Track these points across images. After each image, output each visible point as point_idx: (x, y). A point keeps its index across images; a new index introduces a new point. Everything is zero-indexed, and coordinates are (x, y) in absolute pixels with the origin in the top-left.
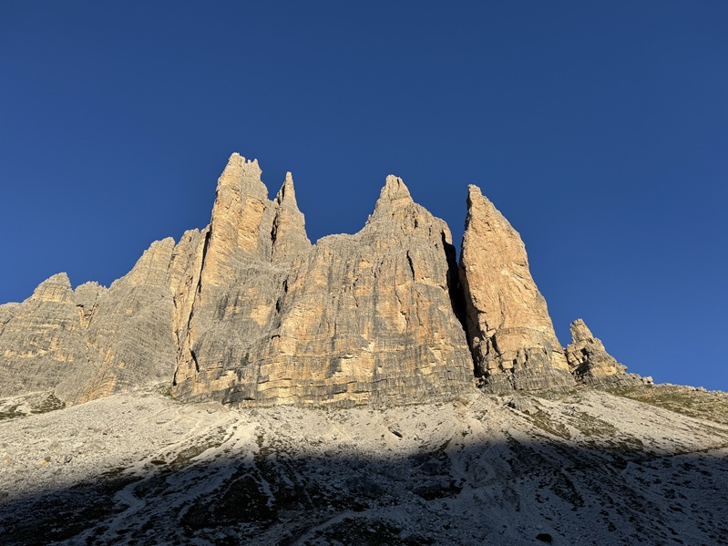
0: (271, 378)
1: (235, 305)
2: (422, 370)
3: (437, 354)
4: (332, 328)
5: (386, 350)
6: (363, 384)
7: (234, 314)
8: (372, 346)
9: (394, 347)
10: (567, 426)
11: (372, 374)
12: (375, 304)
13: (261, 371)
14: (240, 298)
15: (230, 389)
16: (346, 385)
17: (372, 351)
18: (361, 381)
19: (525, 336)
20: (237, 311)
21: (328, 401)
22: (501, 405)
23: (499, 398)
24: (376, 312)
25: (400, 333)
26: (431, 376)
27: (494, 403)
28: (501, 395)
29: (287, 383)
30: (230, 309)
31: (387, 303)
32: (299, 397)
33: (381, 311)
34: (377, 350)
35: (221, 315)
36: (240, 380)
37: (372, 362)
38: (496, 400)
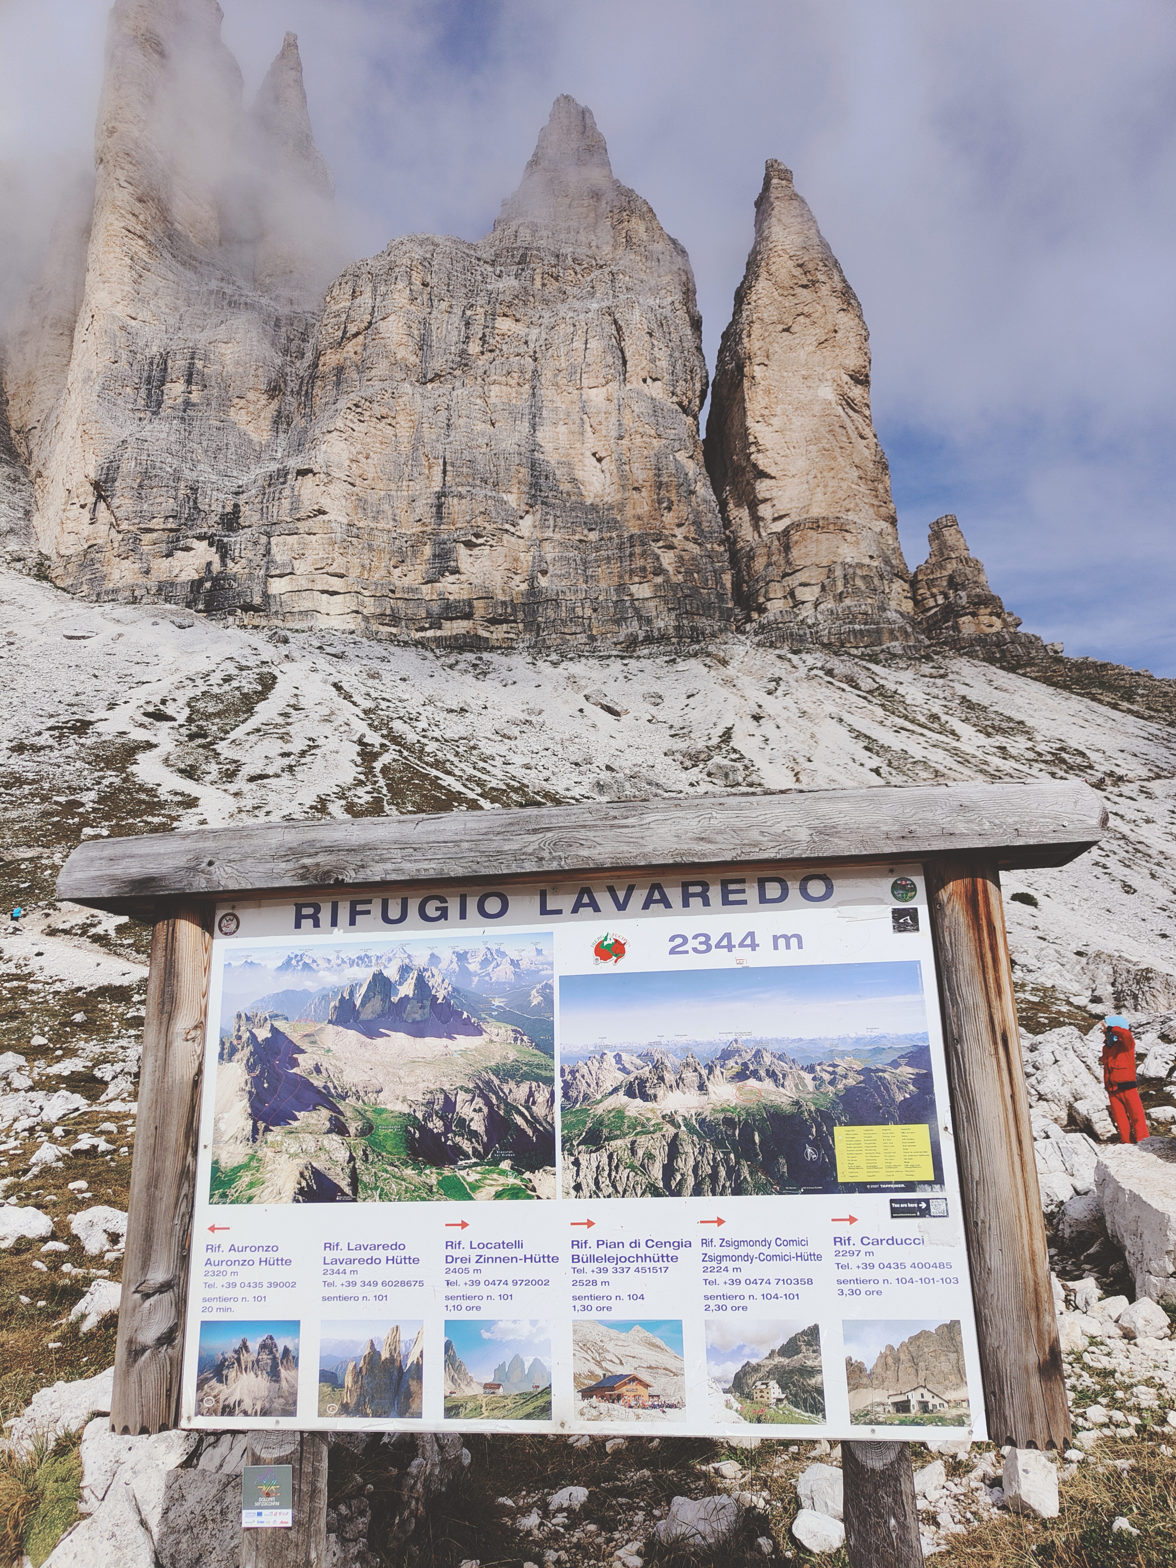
0: (301, 567)
1: (189, 382)
2: (634, 589)
3: (668, 559)
4: (438, 470)
5: (557, 536)
6: (504, 603)
7: (187, 404)
8: (526, 525)
9: (574, 533)
10: (944, 718)
11: (524, 587)
12: (534, 427)
13: (274, 550)
14: (199, 364)
15: (200, 582)
16: (470, 603)
17: (526, 534)
18: (501, 598)
19: (848, 536)
20: (195, 397)
21: (430, 633)
22: (803, 671)
23: (795, 658)
24: (535, 448)
25: (588, 502)
26: (652, 604)
27: (787, 665)
28: (795, 652)
29: (336, 584)
30: (175, 390)
31: (562, 429)
32: (366, 619)
33: (548, 447)
34: (538, 534)
35: (154, 404)
36: (224, 564)
37: (526, 559)
38: (790, 660)
